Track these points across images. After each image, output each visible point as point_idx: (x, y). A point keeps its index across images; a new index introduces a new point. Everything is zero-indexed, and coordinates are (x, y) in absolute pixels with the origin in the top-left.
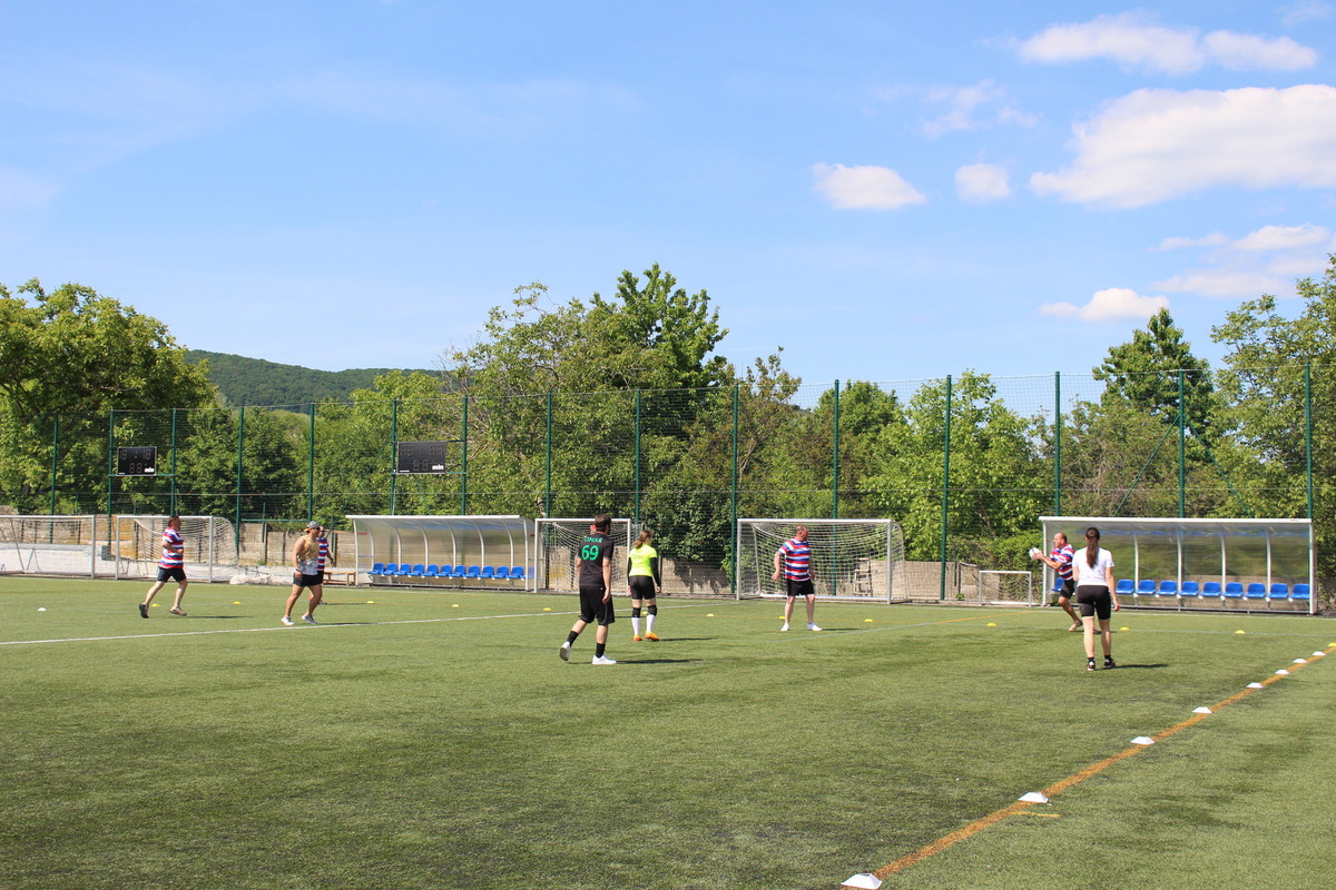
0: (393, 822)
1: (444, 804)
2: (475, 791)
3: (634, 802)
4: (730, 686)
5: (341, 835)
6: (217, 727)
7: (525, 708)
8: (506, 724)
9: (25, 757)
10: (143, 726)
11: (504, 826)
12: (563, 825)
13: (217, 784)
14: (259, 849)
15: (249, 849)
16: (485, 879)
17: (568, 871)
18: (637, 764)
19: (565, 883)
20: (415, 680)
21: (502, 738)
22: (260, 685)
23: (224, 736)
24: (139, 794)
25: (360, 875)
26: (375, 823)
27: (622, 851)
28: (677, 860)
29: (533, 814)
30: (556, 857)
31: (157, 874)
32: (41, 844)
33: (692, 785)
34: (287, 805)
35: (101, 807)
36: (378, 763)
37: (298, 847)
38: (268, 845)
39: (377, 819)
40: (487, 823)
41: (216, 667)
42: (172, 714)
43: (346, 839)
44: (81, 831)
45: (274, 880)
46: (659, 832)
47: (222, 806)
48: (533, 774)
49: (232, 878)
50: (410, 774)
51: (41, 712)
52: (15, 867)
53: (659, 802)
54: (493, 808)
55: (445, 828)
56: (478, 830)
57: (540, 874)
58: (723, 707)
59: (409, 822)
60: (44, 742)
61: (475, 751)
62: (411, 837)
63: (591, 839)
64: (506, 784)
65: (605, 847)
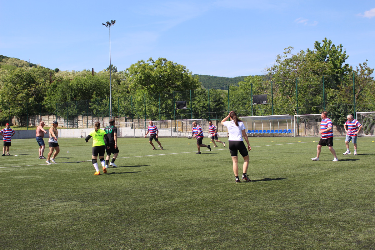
0: (265, 207)
1: (281, 202)
2: (289, 197)
3: (341, 201)
4: (362, 163)
5: (250, 212)
6: (209, 178)
7: (299, 171)
8: (294, 176)
9: (157, 188)
10: (188, 178)
11: (301, 209)
12: (320, 209)
13: (211, 196)
14: (226, 216)
15: (223, 216)
16: (298, 227)
17: (325, 225)
18: (339, 188)
19: (325, 229)
20: (264, 163)
21: (294, 180)
22: (220, 166)
23: (211, 181)
24: (189, 199)
25: (258, 225)
26: (260, 208)
27: (342, 218)
28: (361, 221)
29: (309, 205)
30: (320, 220)
31: (197, 224)
32: (163, 214)
33: (359, 195)
34: (233, 202)
35: (179, 203)
36: (258, 189)
37: (237, 216)
38: (228, 215)
39: (261, 206)
40: (295, 208)
41: (207, 161)
42: (196, 175)
43: (252, 213)
44: (173, 210)
45: (232, 227)
46: (352, 212)
47: (213, 203)
48: (306, 192)
49: (219, 226)
50: (268, 192)
51: (160, 175)
52: (156, 222)
53: (349, 201)
54: (296, 203)
55: (282, 210)
56: (292, 210)
57: (316, 225)
58: (363, 170)
59: (270, 208)
60: (162, 183)
61: (287, 185)
62: (272, 212)
63: (330, 213)
64: (299, 195)
65: (335, 216)
